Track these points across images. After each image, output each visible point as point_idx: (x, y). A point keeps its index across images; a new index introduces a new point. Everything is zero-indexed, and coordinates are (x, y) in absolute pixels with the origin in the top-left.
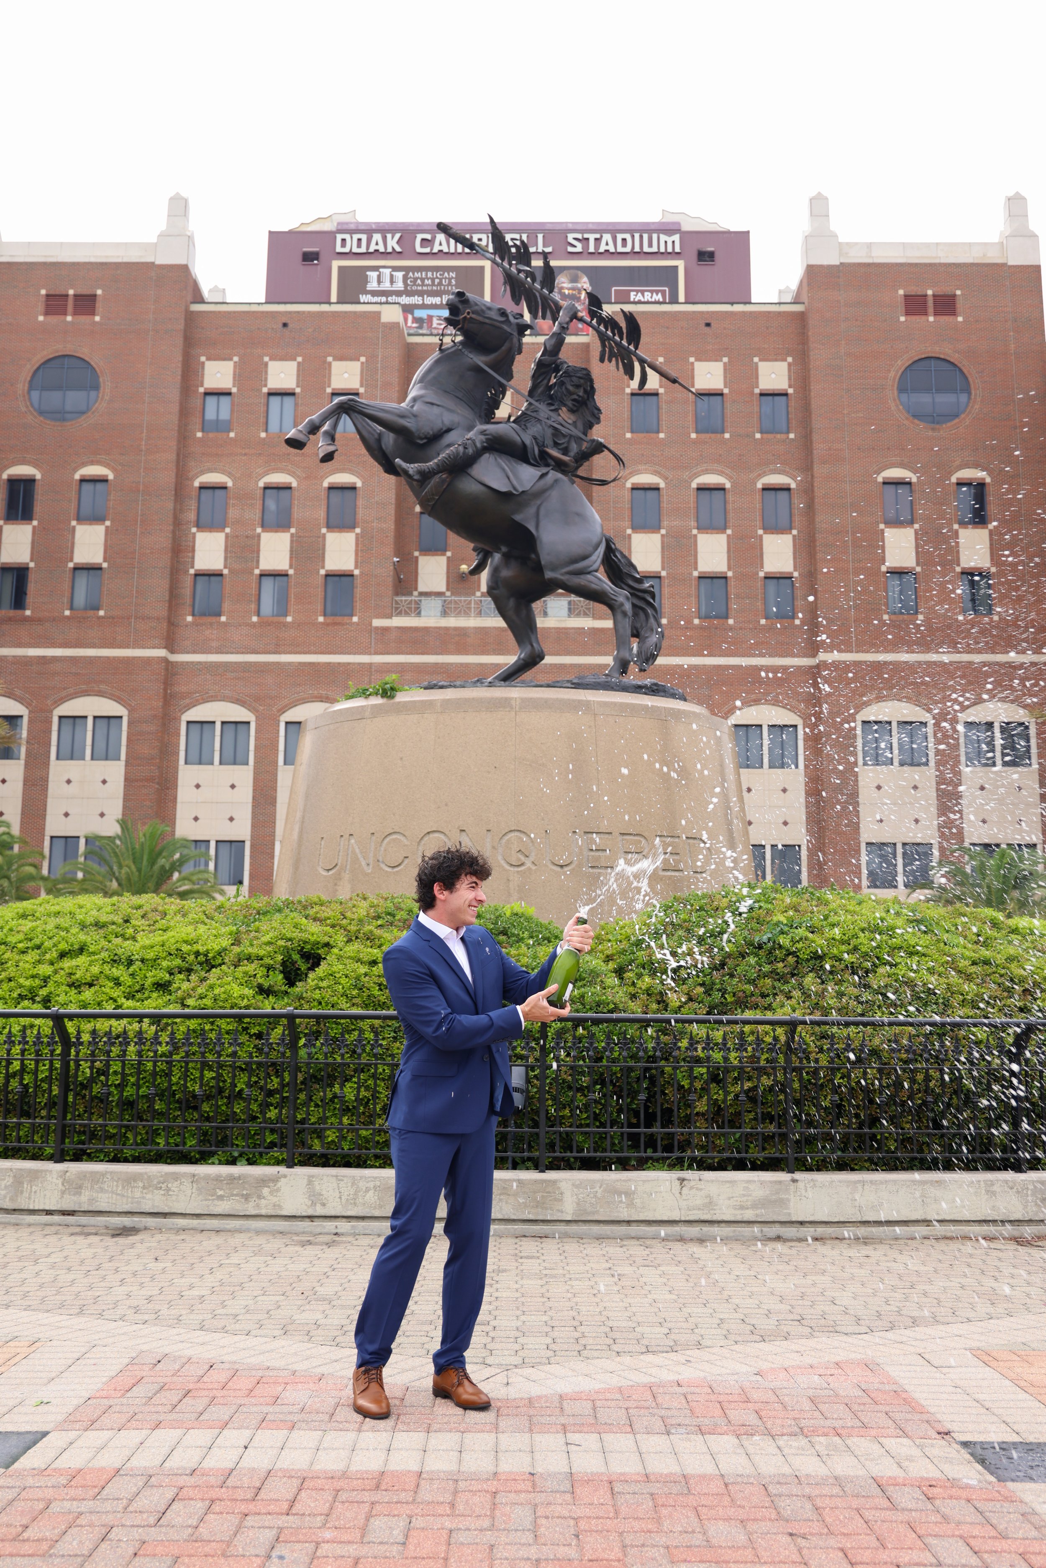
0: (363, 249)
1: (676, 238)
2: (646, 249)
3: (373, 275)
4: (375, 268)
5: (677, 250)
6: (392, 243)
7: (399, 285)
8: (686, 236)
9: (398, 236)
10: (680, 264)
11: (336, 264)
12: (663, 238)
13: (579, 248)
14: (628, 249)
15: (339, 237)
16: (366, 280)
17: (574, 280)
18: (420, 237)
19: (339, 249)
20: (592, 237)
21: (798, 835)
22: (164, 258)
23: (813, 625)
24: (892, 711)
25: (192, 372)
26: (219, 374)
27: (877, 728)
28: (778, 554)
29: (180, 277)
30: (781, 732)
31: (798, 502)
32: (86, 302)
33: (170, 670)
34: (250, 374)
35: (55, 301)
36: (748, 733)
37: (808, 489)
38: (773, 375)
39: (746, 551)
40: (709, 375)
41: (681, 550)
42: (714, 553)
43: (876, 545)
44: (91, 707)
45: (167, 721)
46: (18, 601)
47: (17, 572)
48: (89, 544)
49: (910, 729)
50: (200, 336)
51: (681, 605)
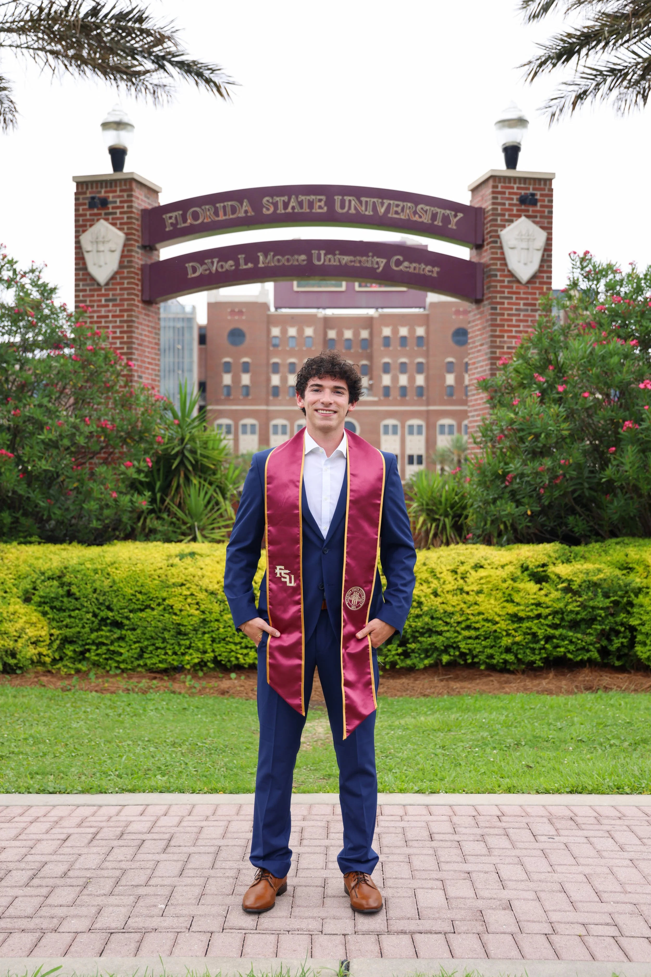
21: (422, 452)
22: (261, 300)
23: (428, 399)
24: (447, 421)
25: (269, 331)
26: (276, 331)
27: (442, 426)
28: (420, 380)
29: (265, 306)
30: (420, 427)
31: (425, 367)
32: (241, 313)
33: (267, 412)
34: (284, 332)
35: (233, 312)
36: (411, 427)
37: (428, 363)
38: (420, 331)
39: (412, 379)
40: (404, 331)
41: (395, 379)
42: (403, 380)
43: (444, 379)
44: (249, 421)
45: (267, 425)
46: (229, 394)
47: (228, 387)
48: (246, 379)
49: (451, 426)
50: (271, 321)
51: (395, 394)
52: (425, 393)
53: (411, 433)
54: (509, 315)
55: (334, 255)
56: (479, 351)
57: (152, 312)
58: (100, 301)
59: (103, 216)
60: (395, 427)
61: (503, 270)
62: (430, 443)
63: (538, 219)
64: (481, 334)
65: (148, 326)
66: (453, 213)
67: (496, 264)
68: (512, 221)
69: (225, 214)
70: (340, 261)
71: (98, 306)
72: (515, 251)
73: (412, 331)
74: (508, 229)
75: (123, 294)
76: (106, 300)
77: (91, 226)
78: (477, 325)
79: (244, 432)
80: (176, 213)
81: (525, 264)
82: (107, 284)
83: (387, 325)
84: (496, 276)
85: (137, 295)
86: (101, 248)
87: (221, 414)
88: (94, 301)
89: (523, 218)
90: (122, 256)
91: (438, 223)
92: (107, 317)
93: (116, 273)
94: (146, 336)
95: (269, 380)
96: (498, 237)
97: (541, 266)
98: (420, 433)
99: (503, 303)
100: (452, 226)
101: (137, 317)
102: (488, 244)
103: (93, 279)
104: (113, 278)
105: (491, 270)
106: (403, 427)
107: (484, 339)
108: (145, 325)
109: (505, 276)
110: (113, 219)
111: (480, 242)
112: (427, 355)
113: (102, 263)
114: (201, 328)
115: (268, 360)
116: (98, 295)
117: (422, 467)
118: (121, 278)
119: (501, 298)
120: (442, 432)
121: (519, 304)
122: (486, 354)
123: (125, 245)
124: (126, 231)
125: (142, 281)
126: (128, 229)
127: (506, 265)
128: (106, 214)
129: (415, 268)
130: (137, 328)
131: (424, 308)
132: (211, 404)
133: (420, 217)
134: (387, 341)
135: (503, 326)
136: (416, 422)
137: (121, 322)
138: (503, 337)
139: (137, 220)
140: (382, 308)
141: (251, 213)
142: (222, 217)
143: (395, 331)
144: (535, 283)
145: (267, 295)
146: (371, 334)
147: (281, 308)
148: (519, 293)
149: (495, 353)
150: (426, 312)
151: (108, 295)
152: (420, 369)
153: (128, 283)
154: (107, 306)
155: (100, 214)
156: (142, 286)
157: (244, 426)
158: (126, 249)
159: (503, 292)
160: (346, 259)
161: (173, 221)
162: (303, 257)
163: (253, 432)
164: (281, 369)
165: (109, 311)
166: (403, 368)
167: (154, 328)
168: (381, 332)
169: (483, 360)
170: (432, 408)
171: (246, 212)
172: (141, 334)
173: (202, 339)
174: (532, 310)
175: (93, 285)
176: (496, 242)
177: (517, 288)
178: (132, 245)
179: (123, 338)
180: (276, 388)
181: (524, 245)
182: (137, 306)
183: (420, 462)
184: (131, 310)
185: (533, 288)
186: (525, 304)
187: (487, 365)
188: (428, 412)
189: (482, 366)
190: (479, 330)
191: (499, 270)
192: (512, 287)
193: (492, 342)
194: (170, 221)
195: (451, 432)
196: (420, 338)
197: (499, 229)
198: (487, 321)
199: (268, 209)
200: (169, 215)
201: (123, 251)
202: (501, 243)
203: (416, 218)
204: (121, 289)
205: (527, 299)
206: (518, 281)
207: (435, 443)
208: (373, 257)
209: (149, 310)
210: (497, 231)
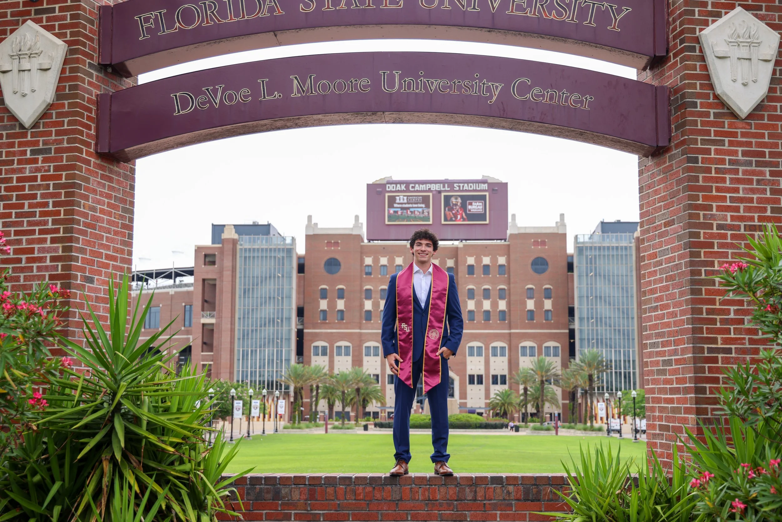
0: (394, 190)
1: (486, 185)
2: (477, 189)
3: (398, 198)
4: (398, 196)
5: (487, 189)
6: (403, 187)
7: (405, 201)
8: (490, 184)
9: (405, 185)
10: (487, 194)
11: (387, 195)
12: (482, 185)
13: (458, 188)
14: (472, 189)
15: (387, 186)
16: (395, 200)
17: (456, 199)
18: (411, 185)
19: (387, 189)
20: (461, 185)
21: (506, 372)
22: (355, 232)
23: (510, 323)
24: (528, 344)
25: (362, 261)
26: (368, 261)
27: (524, 348)
28: (502, 305)
29: (359, 238)
30: (503, 348)
31: (507, 292)
32: (336, 244)
33: (361, 334)
34: (376, 261)
35: (329, 244)
36: (495, 348)
37: (509, 289)
38: (502, 260)
39: (495, 305)
40: (486, 260)
41: (479, 304)
42: (487, 305)
43: (525, 304)
44: (343, 343)
45: (360, 346)
46: (325, 319)
47: (324, 311)
48: (341, 304)
49: (532, 348)
50: (364, 251)
51: (479, 318)
52: (507, 317)
53: (495, 355)
54: (718, 171)
55: (417, 77)
56: (661, 235)
57: (119, 174)
58: (24, 153)
59: (33, 16)
60: (479, 348)
61: (707, 96)
62: (513, 364)
63: (763, 12)
64: (666, 207)
65: (109, 196)
66: (615, 6)
67: (694, 86)
68: (719, 15)
69: (237, 15)
70: (425, 88)
71: (20, 162)
72: (728, 62)
73: (494, 260)
74: (712, 27)
75: (61, 141)
76: (33, 152)
77: (12, 31)
78: (656, 192)
79: (339, 354)
80: (157, 13)
81: (745, 85)
82: (35, 125)
83: (471, 256)
84: (695, 105)
85: (88, 145)
86: (26, 65)
87: (316, 337)
88: (14, 154)
89: (738, 9)
90: (61, 80)
91: (590, 22)
92: (35, 179)
93: (51, 106)
94: (102, 211)
95: (362, 305)
96: (697, 40)
97: (771, 90)
98: (503, 355)
99: (708, 151)
100: (614, 27)
101: (87, 180)
102: (675, 56)
103: (13, 118)
104: (45, 115)
105: (683, 96)
106: (487, 349)
107: (674, 213)
108: (101, 194)
109: (710, 106)
110: (48, 19)
111: (661, 53)
112: (509, 283)
113: (27, 91)
114: (299, 258)
115: (361, 287)
116: (21, 144)
117: (506, 387)
118: (59, 115)
119: (704, 142)
120: (524, 354)
121: (735, 153)
122: (680, 238)
123: (66, 62)
124: (68, 38)
125: (98, 122)
126: (72, 34)
127: (711, 87)
128: (37, 12)
129: (551, 98)
130: (86, 198)
131: (505, 240)
132: (307, 329)
133: (559, 14)
134: (471, 269)
135: (710, 189)
136: (498, 344)
137: (56, 186)
138: (710, 208)
139: (92, 22)
140: (466, 240)
141: (279, 12)
142: (231, 19)
143: (478, 260)
144: (762, 117)
145: (361, 228)
146: (456, 263)
147: (373, 240)
148: (735, 135)
149: (697, 235)
150: (507, 243)
151: (37, 143)
152: (502, 294)
153: (69, 123)
154: (36, 161)
155: (28, 13)
156: (97, 130)
157: (339, 347)
158: (68, 67)
159: (708, 133)
160: (435, 84)
161: (151, 24)
162: (364, 81)
163: (347, 354)
164: (373, 296)
165: (38, 170)
166: (487, 294)
167: (124, 201)
168: (466, 261)
169: (673, 250)
170: (513, 331)
171: (271, 10)
172: (93, 209)
173: (301, 269)
174: (758, 164)
175: (13, 127)
176: (693, 49)
177: (730, 126)
178: (77, 61)
179: (58, 213)
180: (369, 312)
181: (744, 52)
182: (88, 163)
183: (504, 382)
184: (73, 167)
185: (757, 127)
186: (744, 154)
187: (681, 257)
188: (510, 334)
189: (672, 259)
190: (661, 200)
191: (699, 96)
192: (722, 125)
193: (691, 216)
194: (146, 25)
195: (532, 355)
196: (501, 266)
197: (698, 28)
198: (679, 183)
199: (307, 5)
200: (143, 16)
201: (63, 71)
202: (701, 50)
203: (553, 16)
204: (58, 133)
205: (749, 144)
206: (733, 115)
207: (518, 364)
208: (481, 80)
209: (111, 171)
210: (693, 31)
